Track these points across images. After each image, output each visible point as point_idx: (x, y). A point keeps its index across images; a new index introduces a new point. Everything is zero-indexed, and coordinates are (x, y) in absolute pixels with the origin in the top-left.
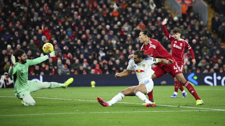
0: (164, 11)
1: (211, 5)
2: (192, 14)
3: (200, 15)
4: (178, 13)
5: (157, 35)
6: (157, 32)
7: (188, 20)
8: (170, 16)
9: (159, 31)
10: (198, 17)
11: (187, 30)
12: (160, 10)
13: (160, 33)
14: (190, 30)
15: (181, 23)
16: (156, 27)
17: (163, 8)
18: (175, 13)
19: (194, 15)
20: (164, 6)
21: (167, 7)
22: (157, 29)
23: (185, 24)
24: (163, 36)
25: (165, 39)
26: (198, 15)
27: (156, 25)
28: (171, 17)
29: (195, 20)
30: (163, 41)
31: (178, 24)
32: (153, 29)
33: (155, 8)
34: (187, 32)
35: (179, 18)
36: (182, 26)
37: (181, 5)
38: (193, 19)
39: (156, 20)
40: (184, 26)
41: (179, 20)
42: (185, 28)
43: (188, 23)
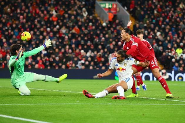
0: (95, 18)
1: (132, 14)
2: (117, 21)
3: (123, 22)
4: (106, 20)
5: (89, 37)
6: (89, 35)
7: (114, 26)
8: (99, 22)
9: (91, 34)
10: (122, 24)
11: (114, 34)
12: (91, 17)
13: (92, 36)
14: (116, 34)
15: (109, 28)
16: (89, 30)
17: (94, 15)
18: (103, 20)
19: (119, 22)
20: (94, 14)
21: (96, 15)
22: (89, 33)
23: (112, 29)
24: (94, 39)
25: (96, 41)
26: (122, 22)
27: (88, 29)
28: (101, 23)
29: (120, 26)
30: (94, 43)
31: (106, 29)
32: (86, 33)
33: (87, 15)
34: (114, 36)
35: (107, 24)
36: (110, 31)
37: (108, 14)
38: (118, 25)
39: (88, 25)
40: (111, 30)
41: (107, 26)
42: (112, 32)
43: (115, 29)
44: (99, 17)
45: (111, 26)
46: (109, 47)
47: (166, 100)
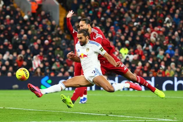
0: (13, 9)
1: (62, 4)
2: (43, 13)
3: (51, 14)
4: (28, 12)
5: (6, 34)
6: (6, 31)
7: (39, 19)
8: (19, 14)
9: (8, 30)
10: (49, 16)
11: (38, 30)
12: (8, 8)
13: (10, 32)
14: (41, 30)
15: (32, 22)
16: (6, 26)
17: (12, 5)
18: (24, 12)
19: (46, 14)
20: (13, 4)
21: (15, 5)
22: (6, 29)
23: (36, 23)
24: (13, 36)
25: (16, 39)
26: (49, 13)
27: (5, 23)
28: (21, 15)
29: (46, 20)
30: (13, 41)
31: (28, 23)
32: (2, 28)
33: (3, 5)
34: (39, 32)
35: (29, 16)
36: (33, 26)
37: (30, 3)
38: (45, 19)
39: (5, 18)
40: (35, 25)
41: (30, 19)
42: (37, 28)
43: (40, 23)
44: (19, 7)
45: (35, 20)
46: (33, 46)
47: (107, 115)
